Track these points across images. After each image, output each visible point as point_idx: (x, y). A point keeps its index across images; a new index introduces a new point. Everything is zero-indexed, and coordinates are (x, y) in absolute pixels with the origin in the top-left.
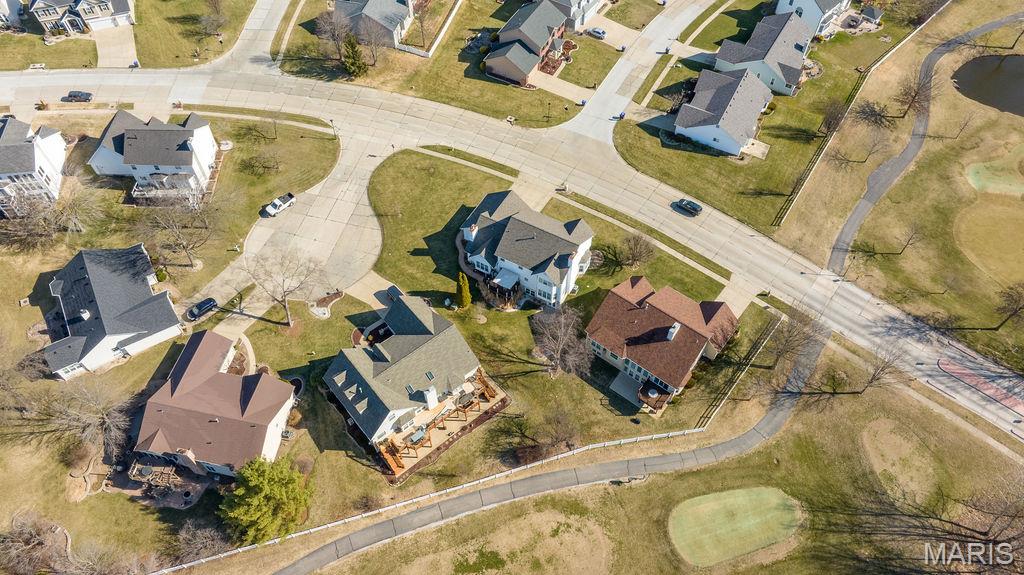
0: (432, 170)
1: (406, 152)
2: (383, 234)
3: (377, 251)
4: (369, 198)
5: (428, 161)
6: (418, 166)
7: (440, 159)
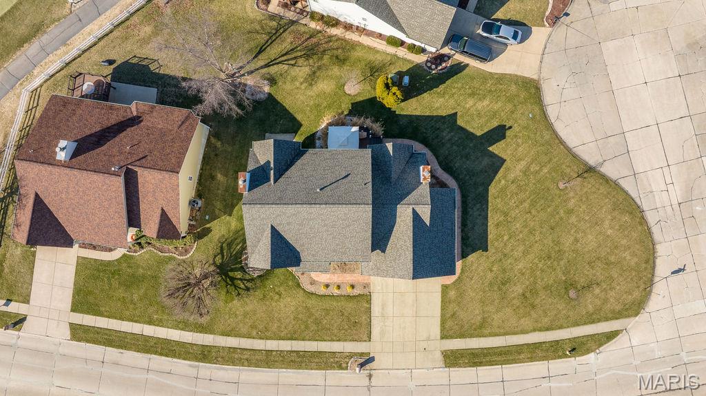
0: (572, 293)
1: (635, 308)
2: (562, 142)
3: (552, 112)
4: (626, 193)
5: (591, 308)
6: (597, 291)
7: (576, 324)
